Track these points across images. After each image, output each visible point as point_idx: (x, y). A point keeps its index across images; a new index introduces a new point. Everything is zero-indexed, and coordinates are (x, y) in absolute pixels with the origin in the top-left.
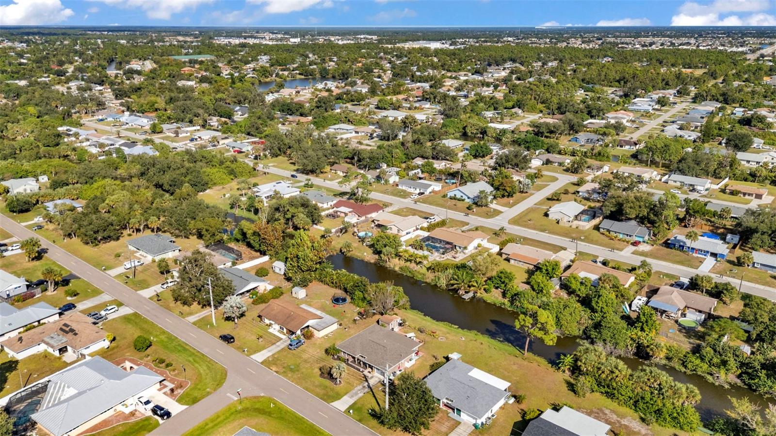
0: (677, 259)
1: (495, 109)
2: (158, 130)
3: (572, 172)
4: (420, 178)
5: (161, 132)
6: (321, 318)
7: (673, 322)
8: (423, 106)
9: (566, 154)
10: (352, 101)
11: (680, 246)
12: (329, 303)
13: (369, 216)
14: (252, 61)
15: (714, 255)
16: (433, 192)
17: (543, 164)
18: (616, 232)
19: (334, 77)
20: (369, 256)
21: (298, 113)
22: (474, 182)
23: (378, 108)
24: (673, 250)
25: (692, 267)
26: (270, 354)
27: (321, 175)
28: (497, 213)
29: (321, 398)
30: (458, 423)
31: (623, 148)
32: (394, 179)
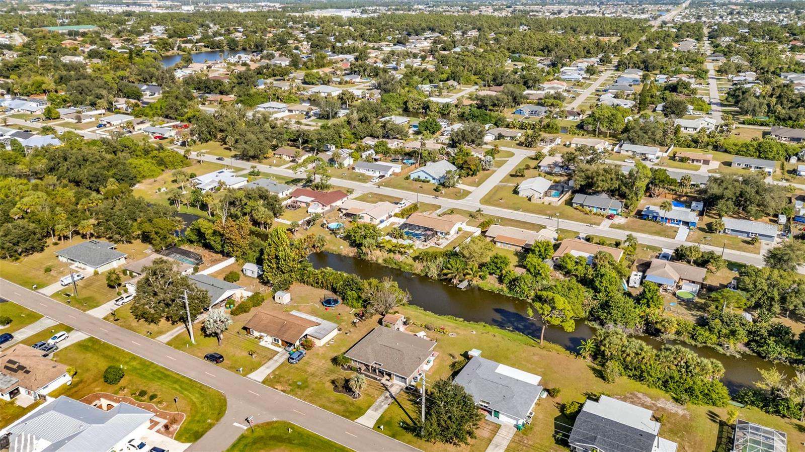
0: (654, 229)
1: (431, 82)
2: (53, 116)
3: (526, 146)
4: (376, 160)
5: (58, 118)
6: (319, 324)
7: (670, 295)
8: (354, 80)
9: (514, 127)
10: (274, 76)
11: (654, 217)
12: (318, 306)
13: (334, 204)
14: (145, 31)
15: (686, 223)
16: (394, 174)
17: (495, 139)
18: (589, 207)
19: (244, 49)
20: (346, 250)
21: (217, 91)
22: (434, 161)
23: (305, 83)
24: (647, 221)
27: (264, 161)
28: (467, 193)
29: (343, 416)
30: (498, 427)
31: (568, 119)
32: (348, 162)
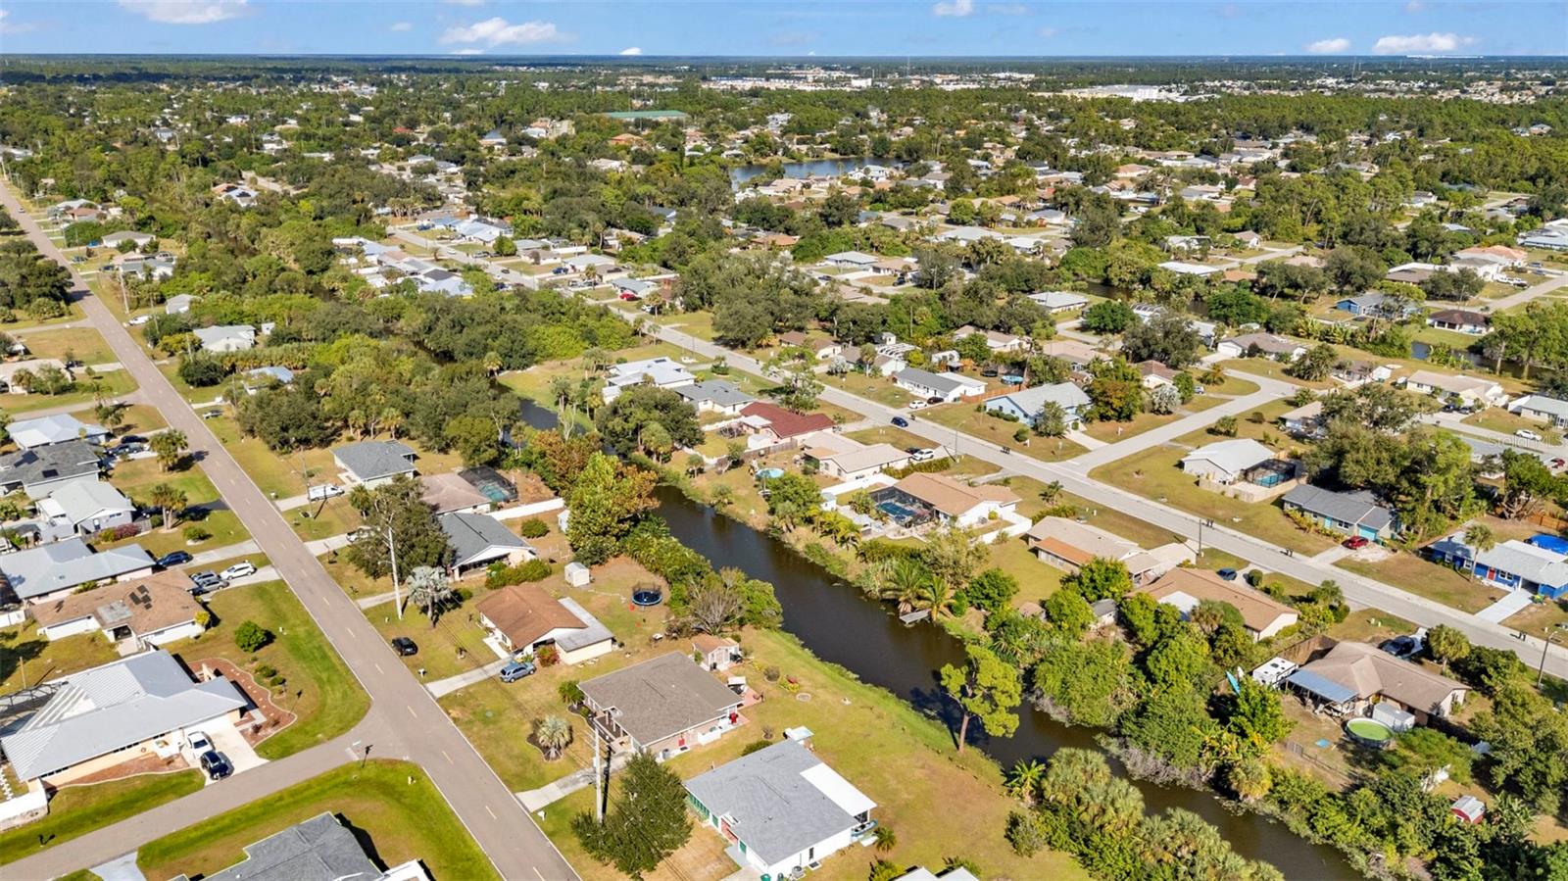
4: (952, 369)
6: (583, 626)
8: (1047, 220)
11: (1456, 558)
13: (799, 438)
14: (755, 123)
16: (963, 398)
17: (1242, 356)
18: (1316, 515)
19: (898, 158)
20: (756, 516)
22: (1058, 383)
23: (950, 221)
24: (1439, 567)
25: (1463, 609)
26: (464, 684)
27: (759, 352)
29: (505, 781)
30: (735, 868)
31: (1457, 330)
32: (892, 366)
